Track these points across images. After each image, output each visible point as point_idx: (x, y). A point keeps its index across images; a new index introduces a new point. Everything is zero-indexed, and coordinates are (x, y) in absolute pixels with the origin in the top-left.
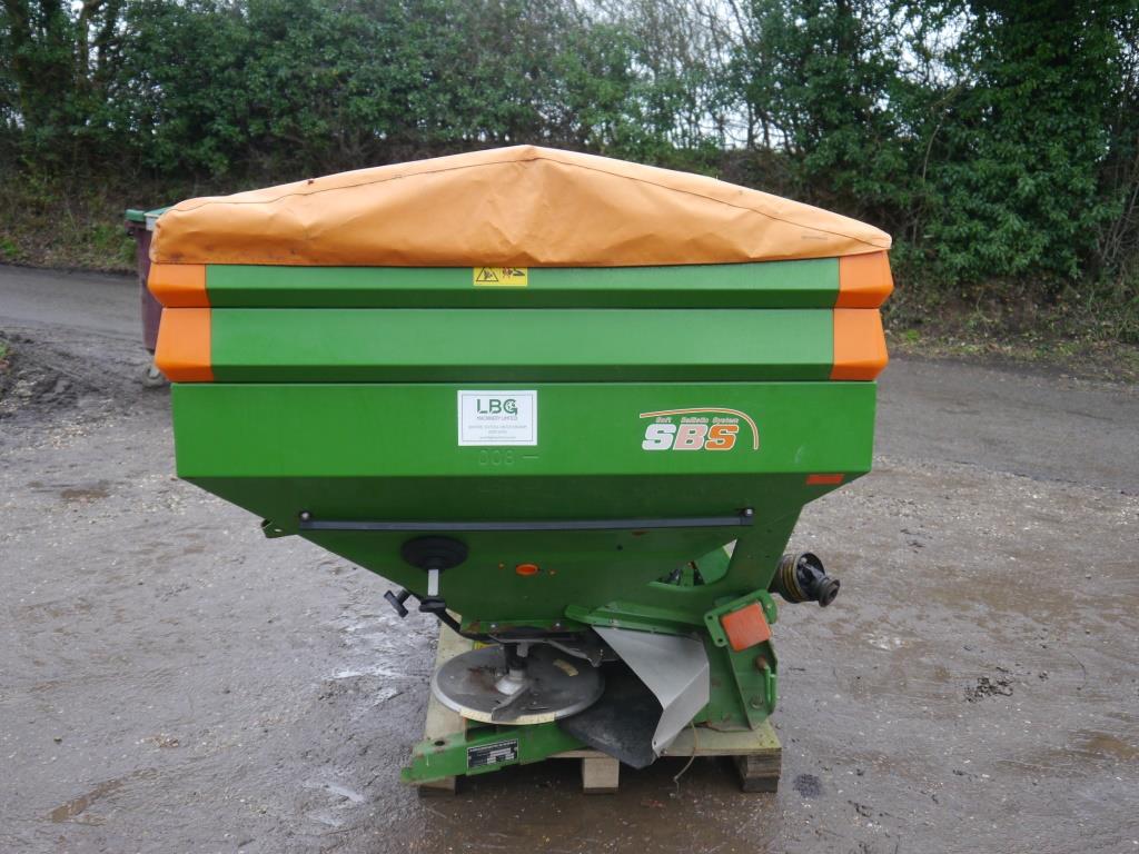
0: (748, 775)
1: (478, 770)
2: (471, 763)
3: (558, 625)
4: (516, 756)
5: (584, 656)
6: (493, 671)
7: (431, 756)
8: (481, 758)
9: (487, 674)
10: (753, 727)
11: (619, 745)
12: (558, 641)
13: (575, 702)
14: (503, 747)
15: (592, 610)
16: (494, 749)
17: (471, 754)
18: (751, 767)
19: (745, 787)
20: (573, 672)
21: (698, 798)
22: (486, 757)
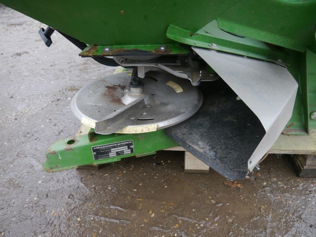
0: (305, 167)
1: (103, 161)
2: (97, 157)
3: (163, 48)
4: (132, 151)
5: (185, 76)
6: (123, 88)
7: (62, 153)
8: (103, 153)
9: (119, 90)
10: (310, 132)
11: (212, 153)
12: (166, 66)
13: (177, 114)
14: (121, 146)
15: (192, 33)
16: (114, 147)
17: (94, 151)
18: (308, 162)
19: (301, 174)
20: (179, 90)
21: (267, 181)
22: (108, 153)
